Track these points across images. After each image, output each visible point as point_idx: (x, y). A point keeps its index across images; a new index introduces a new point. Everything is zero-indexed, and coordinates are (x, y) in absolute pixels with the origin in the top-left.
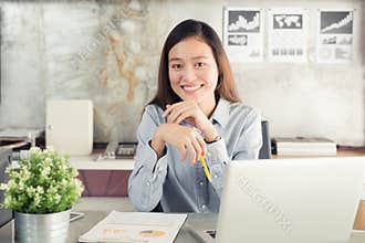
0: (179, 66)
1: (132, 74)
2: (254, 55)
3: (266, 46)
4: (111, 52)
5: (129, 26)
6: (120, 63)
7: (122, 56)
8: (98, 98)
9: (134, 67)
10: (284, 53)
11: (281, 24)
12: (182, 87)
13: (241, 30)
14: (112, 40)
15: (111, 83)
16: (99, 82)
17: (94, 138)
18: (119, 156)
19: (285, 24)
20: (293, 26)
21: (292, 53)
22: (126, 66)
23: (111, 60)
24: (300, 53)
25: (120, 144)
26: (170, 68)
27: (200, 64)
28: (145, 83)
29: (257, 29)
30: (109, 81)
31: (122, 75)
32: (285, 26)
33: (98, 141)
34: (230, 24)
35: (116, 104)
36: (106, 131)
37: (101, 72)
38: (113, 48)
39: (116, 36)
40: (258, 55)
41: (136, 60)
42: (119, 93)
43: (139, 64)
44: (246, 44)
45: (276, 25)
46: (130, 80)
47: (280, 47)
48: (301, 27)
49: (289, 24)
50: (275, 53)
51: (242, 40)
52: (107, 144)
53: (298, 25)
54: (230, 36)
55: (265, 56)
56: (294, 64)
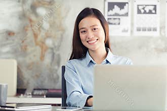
0: (84, 31)
1: (43, 43)
2: (125, 31)
3: (132, 24)
4: (30, 29)
5: (42, 11)
6: (36, 36)
7: (37, 31)
8: (21, 59)
9: (45, 39)
10: (144, 30)
11: (142, 11)
12: (88, 42)
13: (116, 15)
14: (31, 21)
15: (30, 49)
16: (22, 48)
17: (18, 86)
18: (33, 95)
19: (145, 11)
20: (150, 12)
21: (150, 30)
22: (39, 38)
23: (30, 34)
24: (155, 30)
25: (35, 89)
26: (80, 33)
27: (95, 29)
28: (52, 49)
29: (127, 14)
30: (28, 47)
31: (37, 44)
32: (145, 12)
33: (20, 88)
34: (109, 11)
35: (33, 63)
36: (25, 81)
37: (23, 42)
38: (31, 26)
39: (33, 18)
40: (127, 31)
41: (46, 34)
42: (34, 56)
43: (48, 36)
44: (119, 24)
45: (139, 12)
46: (42, 47)
47: (142, 26)
48: (155, 13)
49: (147, 11)
50: (139, 30)
51: (117, 21)
52: (25, 90)
53: (154, 12)
54: (108, 19)
55: (132, 32)
56: (151, 37)
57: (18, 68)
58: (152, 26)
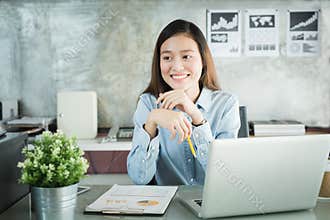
2: (234, 50)
3: (243, 41)
8: (101, 90)
10: (259, 48)
11: (256, 24)
12: (171, 76)
13: (222, 29)
17: (99, 124)
18: (119, 139)
19: (260, 24)
20: (267, 25)
21: (266, 48)
24: (273, 48)
25: (120, 128)
29: (236, 29)
32: (260, 26)
33: (102, 126)
34: (212, 25)
36: (108, 118)
40: (237, 50)
44: (226, 41)
45: (252, 25)
47: (256, 44)
48: (273, 26)
49: (263, 24)
50: (252, 48)
51: (223, 38)
52: (109, 129)
53: (271, 24)
54: (212, 35)
55: (243, 51)
56: (268, 58)
57: (98, 101)
58: (269, 43)
